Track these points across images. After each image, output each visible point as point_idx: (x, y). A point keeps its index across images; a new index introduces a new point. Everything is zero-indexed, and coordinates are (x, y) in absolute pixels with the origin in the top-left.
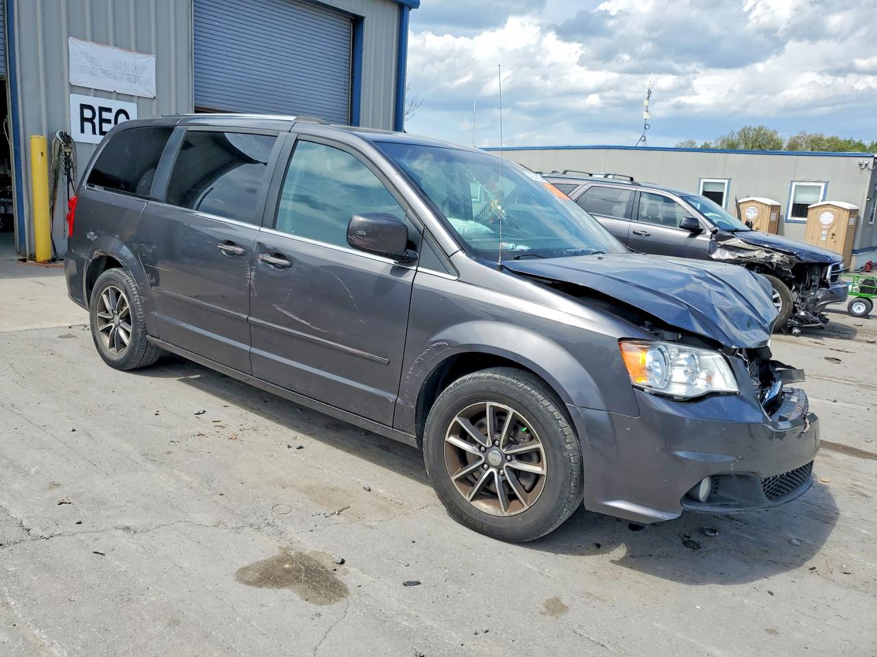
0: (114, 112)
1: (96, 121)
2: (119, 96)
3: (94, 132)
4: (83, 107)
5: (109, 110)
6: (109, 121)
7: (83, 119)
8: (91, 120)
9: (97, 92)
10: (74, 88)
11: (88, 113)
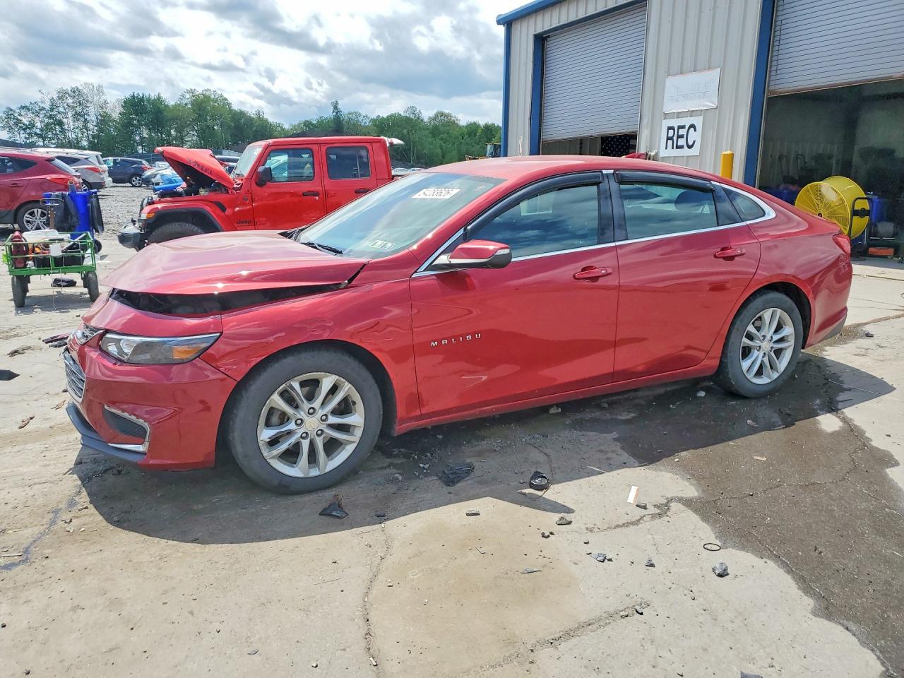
0: (687, 127)
1: (675, 138)
2: (692, 113)
3: (673, 148)
4: (669, 128)
5: (683, 127)
6: (682, 137)
7: (668, 138)
8: (671, 138)
9: (679, 115)
10: (666, 116)
11: (671, 132)
